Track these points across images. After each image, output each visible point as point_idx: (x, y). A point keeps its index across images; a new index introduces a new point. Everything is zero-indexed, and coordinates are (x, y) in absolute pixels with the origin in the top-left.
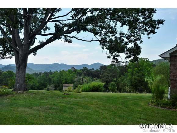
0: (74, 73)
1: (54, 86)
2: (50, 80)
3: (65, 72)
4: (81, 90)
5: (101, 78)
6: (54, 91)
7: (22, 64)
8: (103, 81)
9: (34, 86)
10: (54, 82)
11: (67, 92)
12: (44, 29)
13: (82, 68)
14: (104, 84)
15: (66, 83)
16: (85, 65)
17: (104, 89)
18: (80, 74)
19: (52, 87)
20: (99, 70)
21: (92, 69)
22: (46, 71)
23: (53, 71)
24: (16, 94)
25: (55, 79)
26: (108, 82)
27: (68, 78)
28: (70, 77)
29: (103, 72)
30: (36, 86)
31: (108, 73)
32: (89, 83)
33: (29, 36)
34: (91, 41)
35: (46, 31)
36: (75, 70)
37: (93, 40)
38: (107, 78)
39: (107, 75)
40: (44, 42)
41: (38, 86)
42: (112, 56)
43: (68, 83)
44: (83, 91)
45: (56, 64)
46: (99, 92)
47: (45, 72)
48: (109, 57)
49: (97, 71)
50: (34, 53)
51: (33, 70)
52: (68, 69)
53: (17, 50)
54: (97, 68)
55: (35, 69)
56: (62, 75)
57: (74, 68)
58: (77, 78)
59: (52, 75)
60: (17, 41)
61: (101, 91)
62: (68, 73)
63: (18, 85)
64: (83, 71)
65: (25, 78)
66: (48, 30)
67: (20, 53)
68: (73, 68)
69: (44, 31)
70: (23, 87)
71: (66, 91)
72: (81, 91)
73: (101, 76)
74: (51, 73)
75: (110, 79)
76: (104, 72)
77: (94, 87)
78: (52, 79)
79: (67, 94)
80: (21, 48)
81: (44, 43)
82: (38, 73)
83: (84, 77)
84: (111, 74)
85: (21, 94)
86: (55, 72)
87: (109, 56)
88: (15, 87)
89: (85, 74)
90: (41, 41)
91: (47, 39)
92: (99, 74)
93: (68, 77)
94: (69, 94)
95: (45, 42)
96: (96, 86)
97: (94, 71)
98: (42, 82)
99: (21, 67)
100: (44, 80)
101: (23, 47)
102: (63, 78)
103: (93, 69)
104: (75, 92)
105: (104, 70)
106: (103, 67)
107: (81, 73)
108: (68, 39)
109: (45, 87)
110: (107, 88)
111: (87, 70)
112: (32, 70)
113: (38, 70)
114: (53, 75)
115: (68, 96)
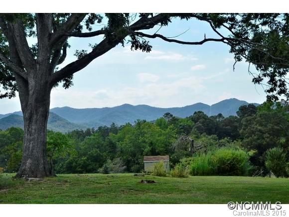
0: (171, 126)
1: (124, 160)
2: (112, 146)
3: (150, 125)
4: (188, 170)
5: (242, 139)
6: (124, 174)
7: (36, 110)
8: (249, 147)
9: (74, 164)
10: (122, 152)
11: (151, 177)
12: (87, 22)
13: (192, 115)
14: (252, 153)
15: (154, 153)
16: (200, 105)
17: (251, 167)
18: (187, 130)
19: (118, 165)
20: (236, 117)
21: (216, 117)
22: (103, 124)
23: (119, 124)
24: (22, 184)
25: (125, 145)
26: (261, 149)
27: (157, 140)
28: (162, 138)
29: (247, 121)
30: (79, 162)
31: (261, 125)
32: (209, 152)
33: (49, 39)
34: (201, 43)
35: (91, 25)
36: (174, 120)
37: (206, 40)
38: (258, 139)
39: (260, 131)
40: (88, 53)
41: (85, 162)
42: (264, 75)
43: (158, 154)
44: (195, 173)
45: (126, 106)
46: (237, 175)
47: (100, 128)
48: (257, 80)
49: (231, 120)
50: (67, 81)
51: (70, 123)
52: (156, 119)
53: (25, 77)
54: (231, 112)
55: (75, 122)
56: (143, 134)
57: (172, 116)
58: (179, 141)
59: (116, 133)
60: (21, 54)
61: (242, 173)
62: (158, 129)
63: (29, 161)
64: (196, 122)
65: (44, 143)
66: (96, 21)
67: (32, 82)
68: (167, 114)
69: (87, 25)
70: (41, 166)
71: (149, 173)
72: (191, 173)
73: (243, 133)
74: (114, 130)
75: (268, 140)
76: (249, 122)
77: (222, 161)
78: (119, 145)
79: (149, 182)
80: (32, 71)
81: (87, 55)
82: (85, 130)
83: (198, 137)
84: (270, 126)
85: (35, 184)
86: (124, 127)
87: (256, 77)
88: (23, 168)
89: (199, 128)
90: (80, 50)
91: (93, 45)
92: (236, 127)
93: (158, 138)
94: (153, 182)
95: (90, 53)
96: (228, 160)
97: (222, 122)
98: (94, 151)
99: (35, 117)
100: (98, 147)
101: (36, 68)
102: (144, 142)
103: (220, 115)
104: (173, 176)
105: (250, 115)
106: (248, 110)
107: (190, 126)
108: (141, 42)
109: (101, 166)
110: (262, 164)
111: (205, 117)
112: (68, 123)
113: (83, 124)
114: (119, 135)
115: (152, 186)
